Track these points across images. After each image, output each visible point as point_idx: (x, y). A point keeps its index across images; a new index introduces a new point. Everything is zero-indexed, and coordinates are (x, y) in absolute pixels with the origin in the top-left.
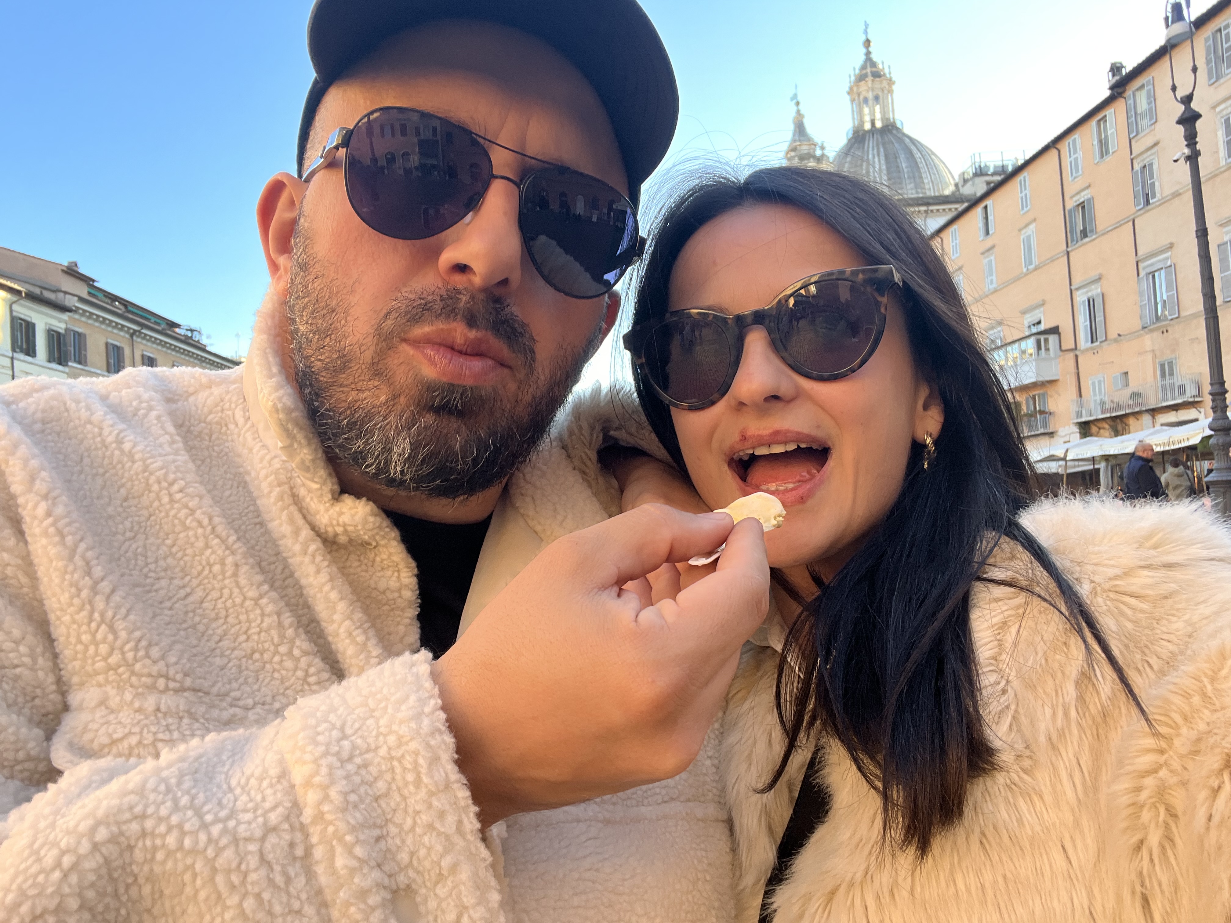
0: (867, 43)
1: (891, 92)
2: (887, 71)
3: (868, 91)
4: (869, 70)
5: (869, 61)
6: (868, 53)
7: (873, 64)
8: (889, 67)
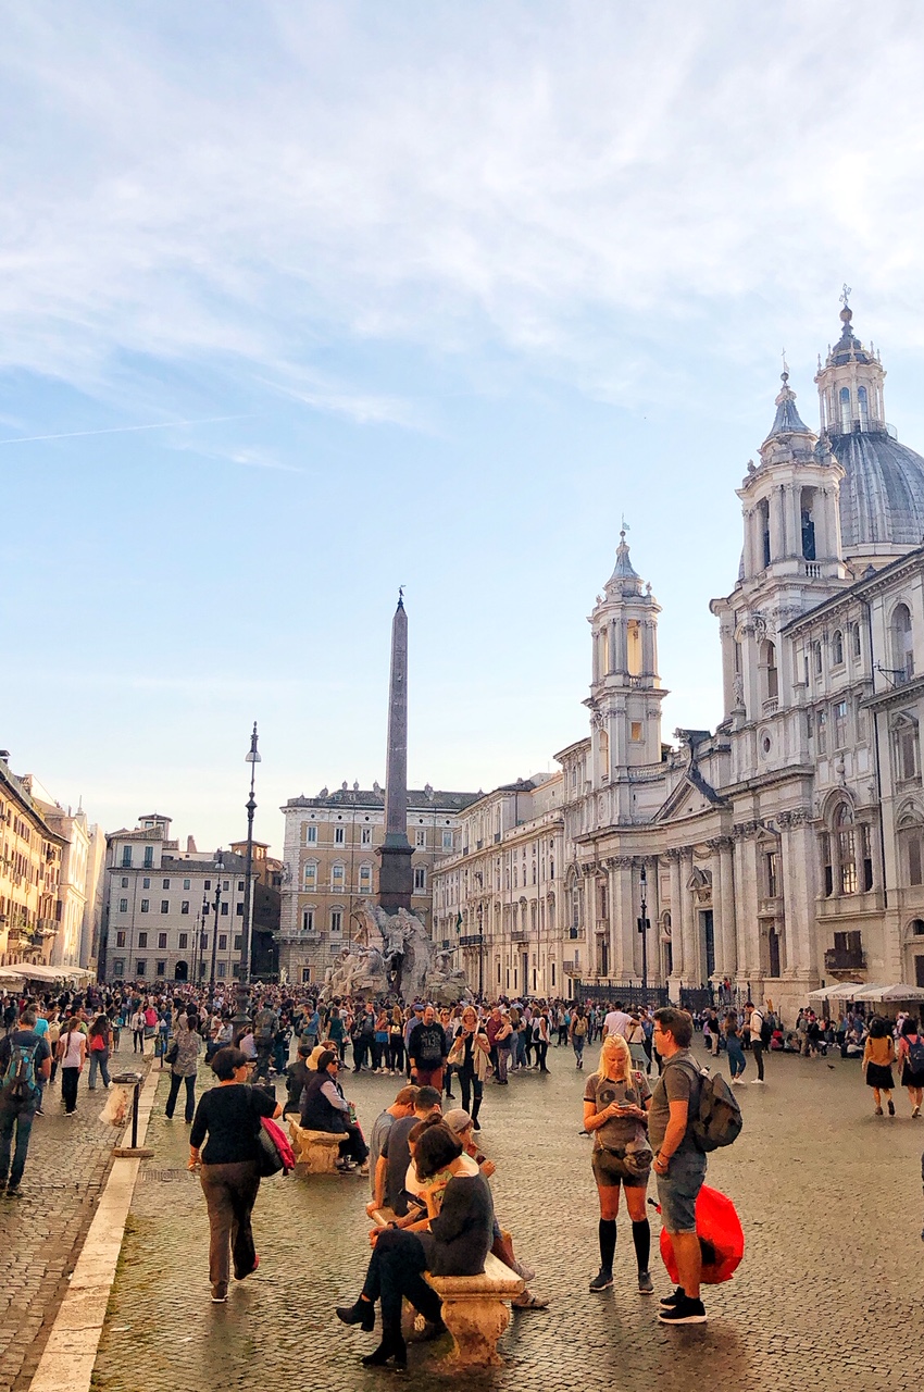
0: (847, 314)
1: (880, 387)
2: (876, 357)
3: (849, 380)
4: (852, 351)
5: (848, 339)
6: (847, 329)
7: (857, 344)
8: (878, 352)
